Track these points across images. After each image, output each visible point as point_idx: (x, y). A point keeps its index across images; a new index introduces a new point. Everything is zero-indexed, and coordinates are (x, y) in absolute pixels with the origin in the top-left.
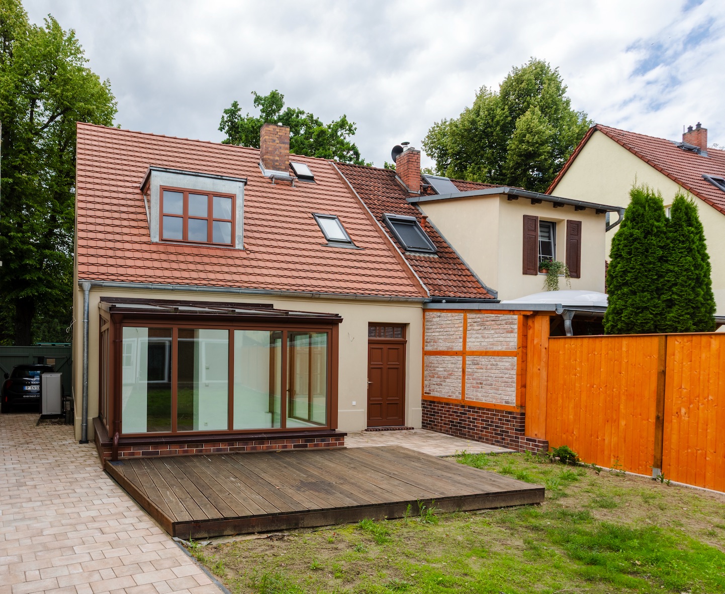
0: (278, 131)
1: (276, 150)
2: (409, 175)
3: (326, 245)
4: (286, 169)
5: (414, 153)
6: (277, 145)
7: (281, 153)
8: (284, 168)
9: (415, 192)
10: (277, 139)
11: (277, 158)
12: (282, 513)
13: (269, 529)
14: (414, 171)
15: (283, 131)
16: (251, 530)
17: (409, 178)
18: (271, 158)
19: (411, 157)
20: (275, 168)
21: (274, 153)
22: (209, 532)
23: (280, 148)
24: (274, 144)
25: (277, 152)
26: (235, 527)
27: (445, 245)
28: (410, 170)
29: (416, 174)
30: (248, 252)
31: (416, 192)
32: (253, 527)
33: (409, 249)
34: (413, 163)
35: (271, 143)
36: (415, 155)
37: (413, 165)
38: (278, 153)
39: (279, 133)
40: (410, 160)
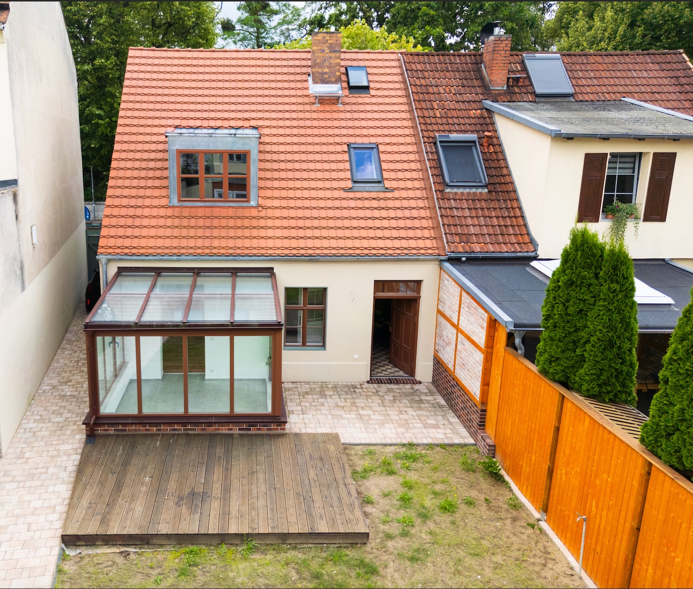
0: (328, 38)
1: (325, 61)
2: (493, 68)
3: (350, 190)
4: (336, 81)
5: (501, 39)
6: (327, 55)
7: (330, 64)
8: (334, 80)
9: (499, 88)
10: (327, 48)
11: (326, 70)
12: (137, 534)
13: (127, 543)
14: (500, 62)
15: (334, 38)
16: (114, 543)
17: (492, 71)
18: (320, 70)
19: (497, 45)
20: (324, 81)
21: (323, 64)
22: (86, 542)
23: (330, 58)
24: (323, 55)
25: (327, 63)
26: (103, 540)
27: (505, 171)
28: (495, 62)
29: (503, 65)
30: (260, 209)
31: (501, 88)
32: (116, 541)
33: (451, 184)
34: (499, 52)
35: (320, 55)
36: (503, 42)
37: (499, 55)
38: (328, 65)
39: (329, 42)
40: (496, 49)
